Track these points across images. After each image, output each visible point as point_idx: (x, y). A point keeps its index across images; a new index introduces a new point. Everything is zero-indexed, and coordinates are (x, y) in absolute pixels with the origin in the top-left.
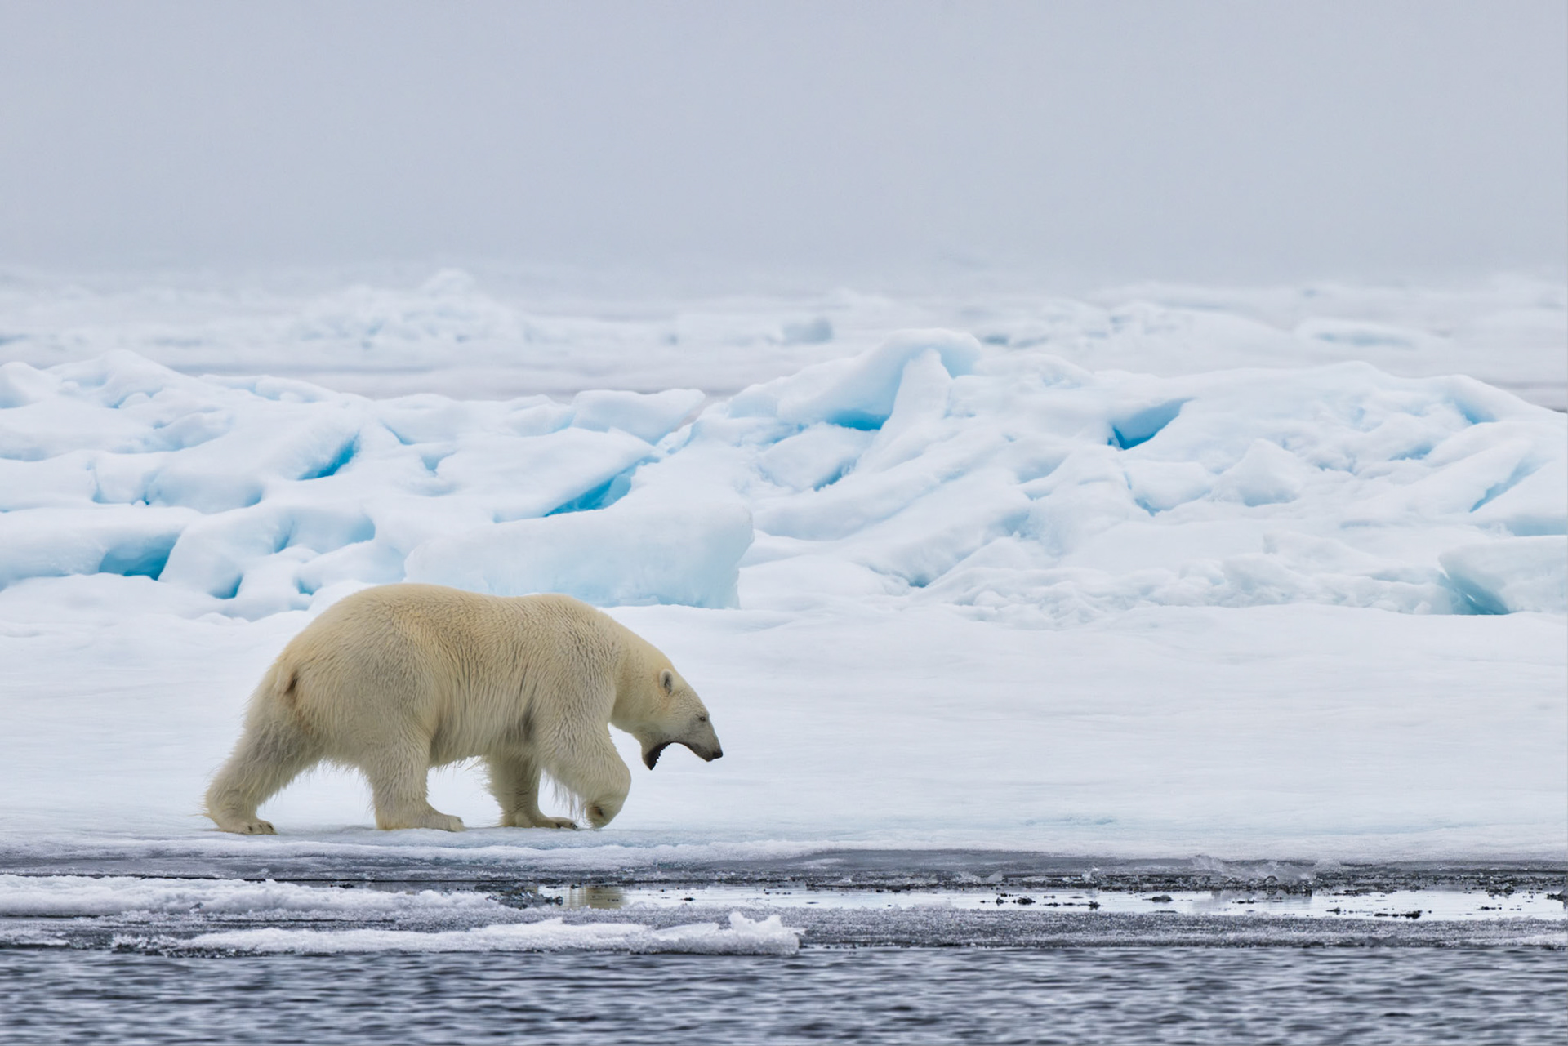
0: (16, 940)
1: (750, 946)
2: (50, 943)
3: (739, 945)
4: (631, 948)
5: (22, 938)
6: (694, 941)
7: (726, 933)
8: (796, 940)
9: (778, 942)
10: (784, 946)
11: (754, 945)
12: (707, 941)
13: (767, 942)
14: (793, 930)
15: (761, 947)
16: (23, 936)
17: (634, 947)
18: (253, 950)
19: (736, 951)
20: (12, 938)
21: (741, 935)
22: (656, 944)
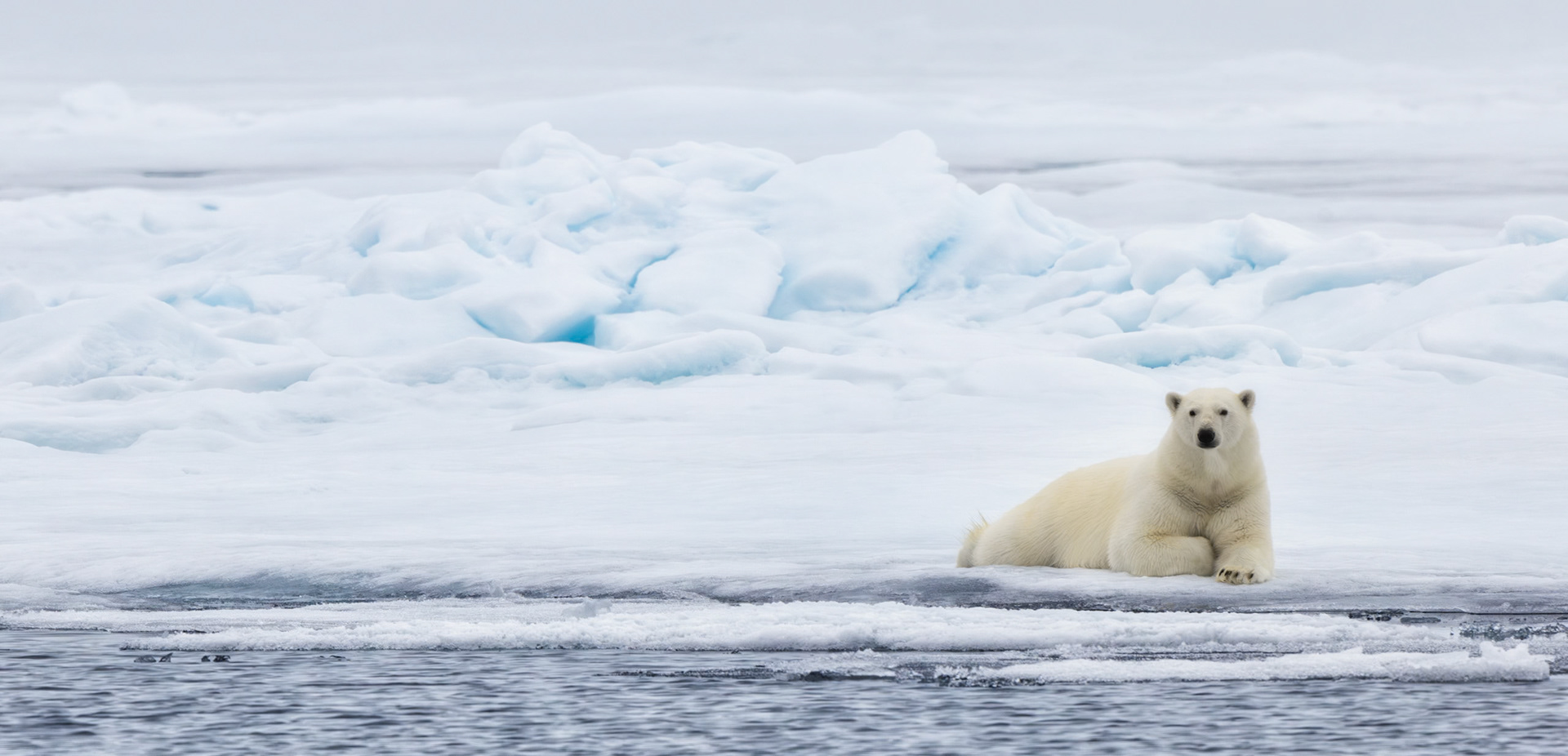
0: (849, 672)
1: (1498, 673)
2: (881, 674)
3: (1488, 672)
4: (1391, 675)
5: (855, 670)
6: (1445, 668)
7: (1478, 660)
8: (1547, 667)
9: (1523, 669)
10: (1528, 672)
11: (1502, 672)
12: (1457, 668)
13: (1512, 669)
14: (1543, 658)
15: (1508, 673)
16: (855, 668)
17: (1394, 674)
18: (1037, 679)
19: (1485, 678)
20: (846, 670)
21: (1490, 662)
22: (1412, 672)
